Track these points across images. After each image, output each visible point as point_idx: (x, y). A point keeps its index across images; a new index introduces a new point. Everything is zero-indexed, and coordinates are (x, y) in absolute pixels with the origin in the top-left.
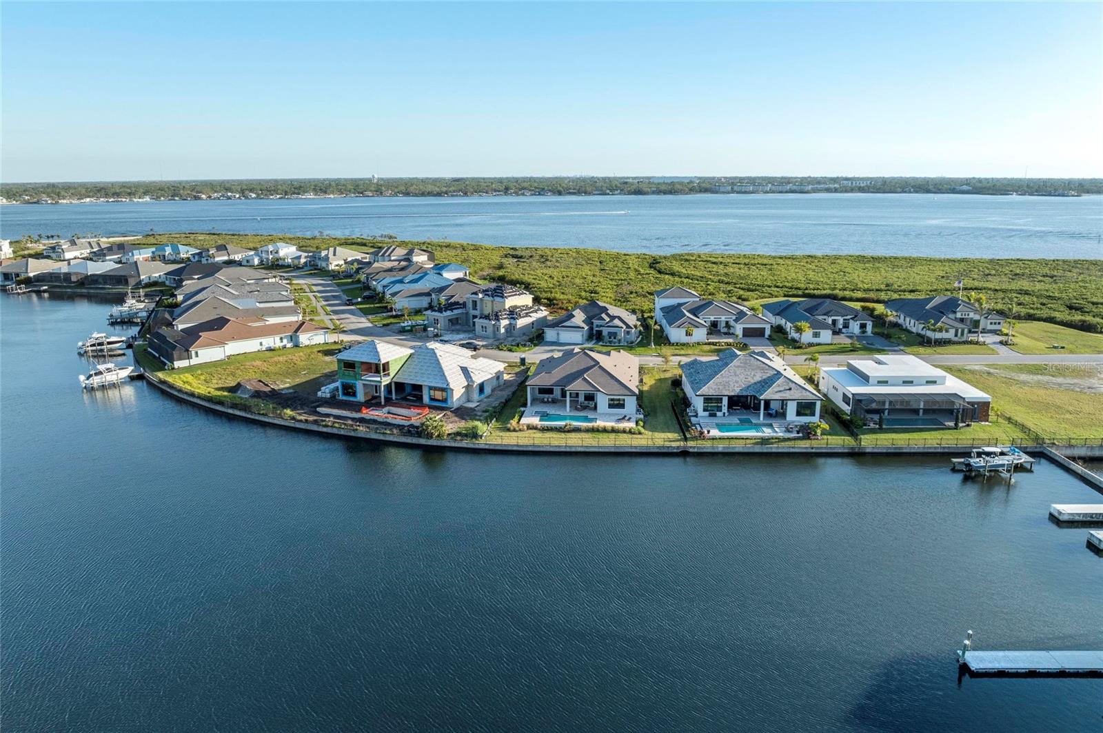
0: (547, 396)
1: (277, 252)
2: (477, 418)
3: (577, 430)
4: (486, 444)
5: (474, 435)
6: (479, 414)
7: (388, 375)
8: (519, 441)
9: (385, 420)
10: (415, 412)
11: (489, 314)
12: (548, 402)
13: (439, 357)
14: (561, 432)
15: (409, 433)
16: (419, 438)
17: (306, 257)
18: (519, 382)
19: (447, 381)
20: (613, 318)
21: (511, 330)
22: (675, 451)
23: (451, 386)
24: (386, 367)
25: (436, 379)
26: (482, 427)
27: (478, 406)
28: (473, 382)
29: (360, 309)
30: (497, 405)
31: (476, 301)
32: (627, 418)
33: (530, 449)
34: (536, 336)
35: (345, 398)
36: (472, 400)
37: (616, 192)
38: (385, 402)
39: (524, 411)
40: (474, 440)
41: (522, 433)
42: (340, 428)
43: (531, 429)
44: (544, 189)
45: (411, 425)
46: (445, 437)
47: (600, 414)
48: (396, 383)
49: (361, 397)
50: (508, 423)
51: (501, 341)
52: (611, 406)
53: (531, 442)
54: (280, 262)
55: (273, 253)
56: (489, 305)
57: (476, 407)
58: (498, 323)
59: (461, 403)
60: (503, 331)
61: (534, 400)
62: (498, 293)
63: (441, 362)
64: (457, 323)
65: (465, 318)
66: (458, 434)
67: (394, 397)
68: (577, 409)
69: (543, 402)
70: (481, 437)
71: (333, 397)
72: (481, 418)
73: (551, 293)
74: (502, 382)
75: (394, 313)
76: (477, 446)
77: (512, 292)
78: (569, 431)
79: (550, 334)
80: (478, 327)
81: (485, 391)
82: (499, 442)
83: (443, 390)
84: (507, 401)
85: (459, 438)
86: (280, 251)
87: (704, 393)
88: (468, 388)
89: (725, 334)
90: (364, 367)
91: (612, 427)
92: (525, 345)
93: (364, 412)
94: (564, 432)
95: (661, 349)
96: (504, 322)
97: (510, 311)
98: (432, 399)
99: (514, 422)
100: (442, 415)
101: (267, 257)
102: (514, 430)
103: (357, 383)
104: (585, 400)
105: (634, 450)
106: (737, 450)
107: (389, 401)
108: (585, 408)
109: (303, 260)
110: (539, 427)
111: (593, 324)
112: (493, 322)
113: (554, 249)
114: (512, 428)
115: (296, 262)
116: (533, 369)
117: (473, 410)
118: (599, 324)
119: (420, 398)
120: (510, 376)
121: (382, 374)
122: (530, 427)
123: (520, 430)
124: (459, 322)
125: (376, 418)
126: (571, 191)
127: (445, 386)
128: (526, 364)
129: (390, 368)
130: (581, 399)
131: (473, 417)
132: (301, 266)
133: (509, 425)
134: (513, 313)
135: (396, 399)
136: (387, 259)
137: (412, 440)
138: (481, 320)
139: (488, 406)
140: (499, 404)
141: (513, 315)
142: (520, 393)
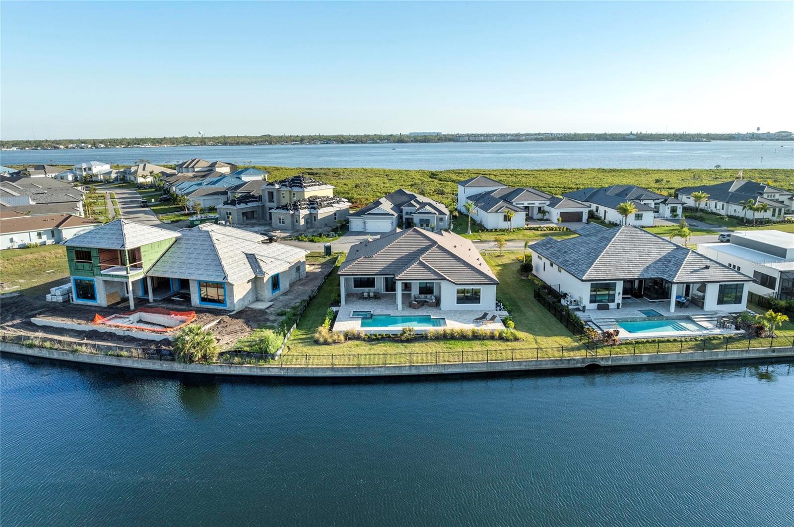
0: (366, 289)
1: (90, 169)
2: (269, 324)
3: (421, 338)
4: (281, 368)
5: (262, 353)
6: (272, 318)
7: (140, 266)
8: (336, 362)
9: (127, 333)
10: (177, 320)
11: (287, 205)
12: (369, 298)
13: (216, 242)
14: (397, 341)
15: (159, 355)
16: (172, 363)
17: (116, 173)
18: (326, 273)
19: (224, 272)
20: (423, 205)
21: (311, 220)
22: (579, 365)
23: (230, 280)
24: (135, 256)
25: (207, 270)
26: (274, 340)
27: (270, 306)
28: (263, 273)
29: (153, 210)
30: (298, 304)
31: (272, 193)
32: (489, 317)
33: (353, 373)
34: (341, 226)
35: (81, 302)
36: (263, 298)
37: (385, 141)
38: (135, 305)
39: (337, 312)
40: (261, 362)
41: (337, 346)
42: (51, 348)
43: (350, 339)
44: (330, 140)
45: (165, 339)
46: (215, 359)
47: (446, 312)
48: (152, 278)
49: (102, 299)
50: (315, 332)
51: (301, 232)
52: (460, 300)
53: (354, 362)
54: (94, 179)
55: (87, 170)
56: (287, 195)
57: (267, 308)
58: (297, 213)
59: (246, 303)
60: (302, 222)
61: (349, 295)
62: (296, 183)
63: (217, 246)
64: (253, 217)
65: (261, 212)
66: (237, 352)
67: (151, 297)
68: (411, 306)
69: (361, 297)
70: (273, 356)
72: (275, 324)
73: (348, 194)
74: (303, 275)
75: (187, 212)
76: (266, 373)
77: (310, 182)
78: (408, 341)
79: (356, 224)
80: (275, 220)
81: (281, 285)
82: (302, 363)
83: (218, 285)
84: (311, 299)
85: (237, 360)
86: (93, 168)
87: (593, 277)
88: (256, 281)
89: (541, 220)
90: (104, 256)
91: (474, 332)
92: (328, 236)
93: (99, 321)
94: (402, 341)
95: (480, 236)
96: (304, 212)
97: (310, 201)
98: (203, 300)
99: (324, 330)
100: (215, 322)
101: (81, 173)
102: (326, 343)
103: (95, 279)
104: (420, 293)
105: (517, 368)
106: (669, 359)
107: (142, 304)
108: (422, 304)
109: (113, 176)
110: (362, 335)
111: (402, 212)
112: (292, 212)
113: (345, 169)
114: (322, 340)
115: (107, 177)
116: (341, 259)
117: (263, 312)
118: (409, 211)
119: (187, 298)
120: (313, 267)
121: (128, 265)
122: (350, 337)
123: (334, 342)
124: (255, 216)
125: (113, 330)
126: (350, 141)
127: (220, 280)
128: (332, 254)
129: (143, 258)
130: (415, 291)
131: (262, 323)
132: (111, 181)
133: (317, 335)
134: (313, 203)
135: (155, 301)
136: (190, 170)
137: (161, 365)
138: (278, 211)
139: (285, 306)
140: (301, 303)
141: (314, 204)
142: (329, 288)
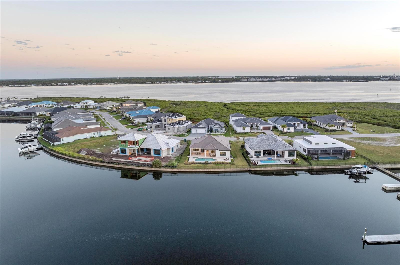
2: (172, 160)
3: (210, 163)
4: (177, 169)
7: (138, 145)
9: (138, 162)
10: (149, 159)
11: (171, 124)
12: (197, 154)
14: (204, 164)
15: (148, 166)
16: (152, 168)
18: (185, 147)
19: (160, 147)
20: (216, 124)
21: (179, 129)
22: (246, 170)
23: (162, 149)
24: (137, 142)
25: (156, 146)
27: (172, 156)
28: (170, 147)
29: (121, 123)
31: (165, 119)
32: (227, 159)
34: (188, 131)
35: (122, 154)
36: (170, 154)
38: (137, 155)
39: (189, 157)
40: (172, 168)
42: (121, 165)
43: (193, 164)
45: (148, 163)
46: (162, 167)
47: (217, 157)
48: (141, 148)
49: (128, 153)
51: (175, 133)
52: (221, 155)
53: (194, 168)
54: (89, 107)
55: (85, 104)
56: (171, 120)
59: (166, 155)
60: (176, 129)
61: (192, 153)
62: (173, 116)
63: (157, 140)
64: (159, 127)
65: (161, 125)
68: (208, 156)
71: (117, 154)
72: (174, 160)
73: (191, 116)
74: (179, 148)
76: (174, 170)
77: (178, 116)
78: (207, 164)
79: (193, 130)
80: (167, 128)
81: (174, 150)
84: (182, 154)
85: (167, 167)
86: (88, 103)
87: (255, 149)
88: (168, 149)
89: (256, 129)
90: (129, 143)
91: (222, 162)
92: (185, 135)
93: (130, 159)
95: (234, 135)
96: (176, 126)
97: (178, 122)
98: (155, 154)
100: (159, 159)
101: (83, 105)
102: (187, 164)
103: (126, 148)
104: (211, 153)
109: (97, 106)
110: (196, 163)
111: (209, 127)
112: (173, 126)
115: (94, 107)
117: (170, 157)
118: (211, 126)
119: (150, 154)
120: (182, 145)
121: (136, 145)
123: (189, 164)
125: (134, 161)
127: (160, 149)
128: (187, 141)
129: (139, 143)
132: (96, 108)
133: (185, 162)
135: (141, 154)
137: (149, 169)
138: (168, 126)
139: (175, 156)
140: (179, 155)
141: (180, 123)
142: (187, 151)
